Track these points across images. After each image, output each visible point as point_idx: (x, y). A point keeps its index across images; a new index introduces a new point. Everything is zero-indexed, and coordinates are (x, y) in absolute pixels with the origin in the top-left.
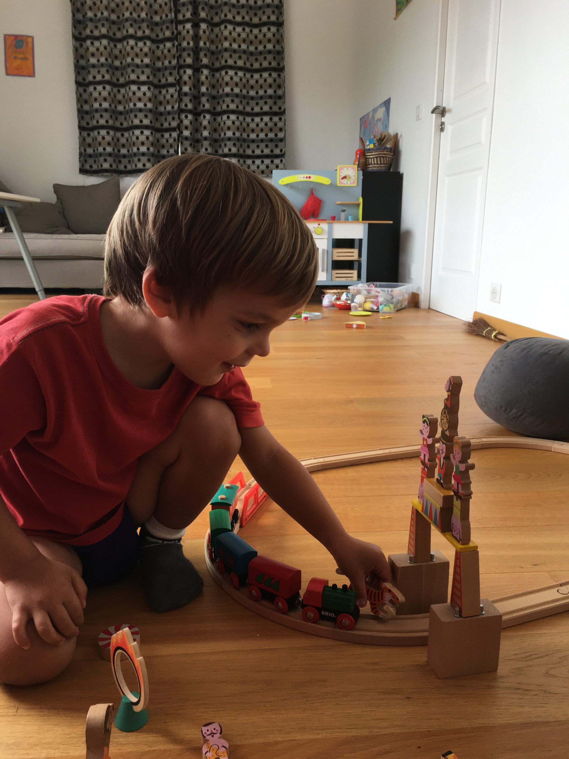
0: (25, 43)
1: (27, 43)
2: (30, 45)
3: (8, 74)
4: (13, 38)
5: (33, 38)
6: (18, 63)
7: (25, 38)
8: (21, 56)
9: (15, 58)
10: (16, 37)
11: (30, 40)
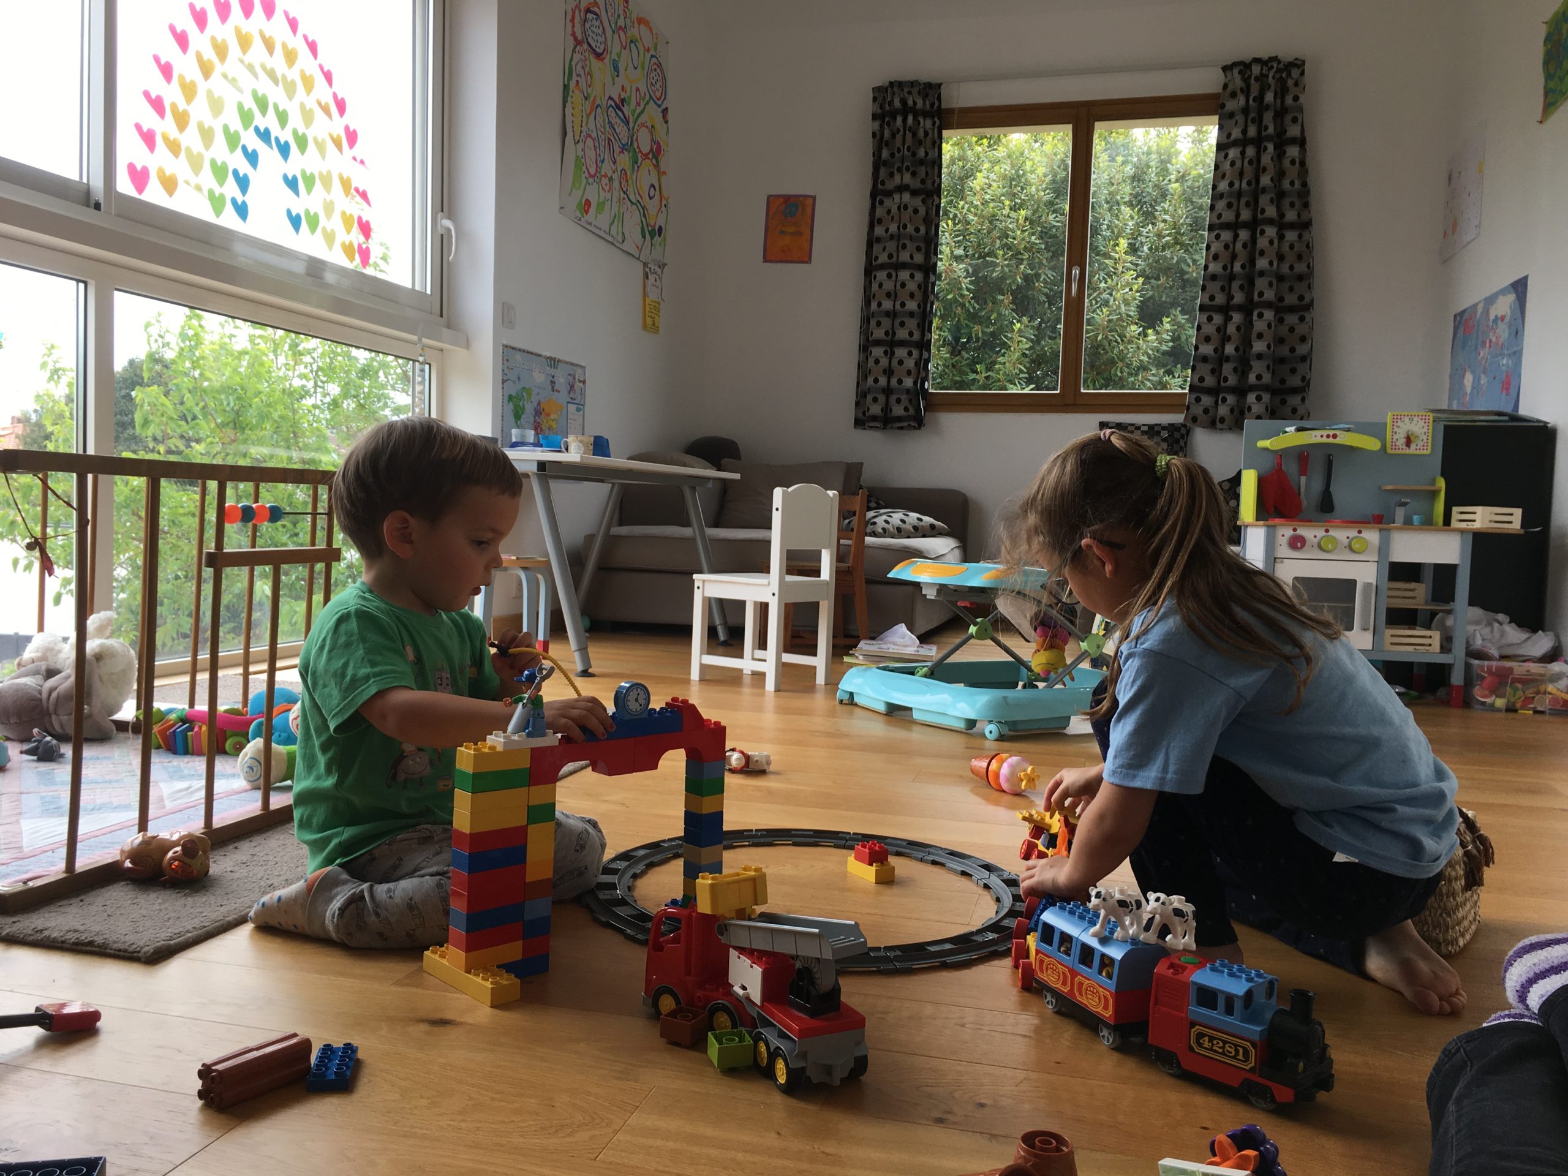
0: (800, 209)
1: (804, 207)
2: (809, 210)
3: (766, 260)
4: (782, 200)
5: (814, 198)
6: (786, 241)
7: (801, 199)
8: (792, 229)
9: (782, 232)
10: (787, 199)
11: (810, 201)
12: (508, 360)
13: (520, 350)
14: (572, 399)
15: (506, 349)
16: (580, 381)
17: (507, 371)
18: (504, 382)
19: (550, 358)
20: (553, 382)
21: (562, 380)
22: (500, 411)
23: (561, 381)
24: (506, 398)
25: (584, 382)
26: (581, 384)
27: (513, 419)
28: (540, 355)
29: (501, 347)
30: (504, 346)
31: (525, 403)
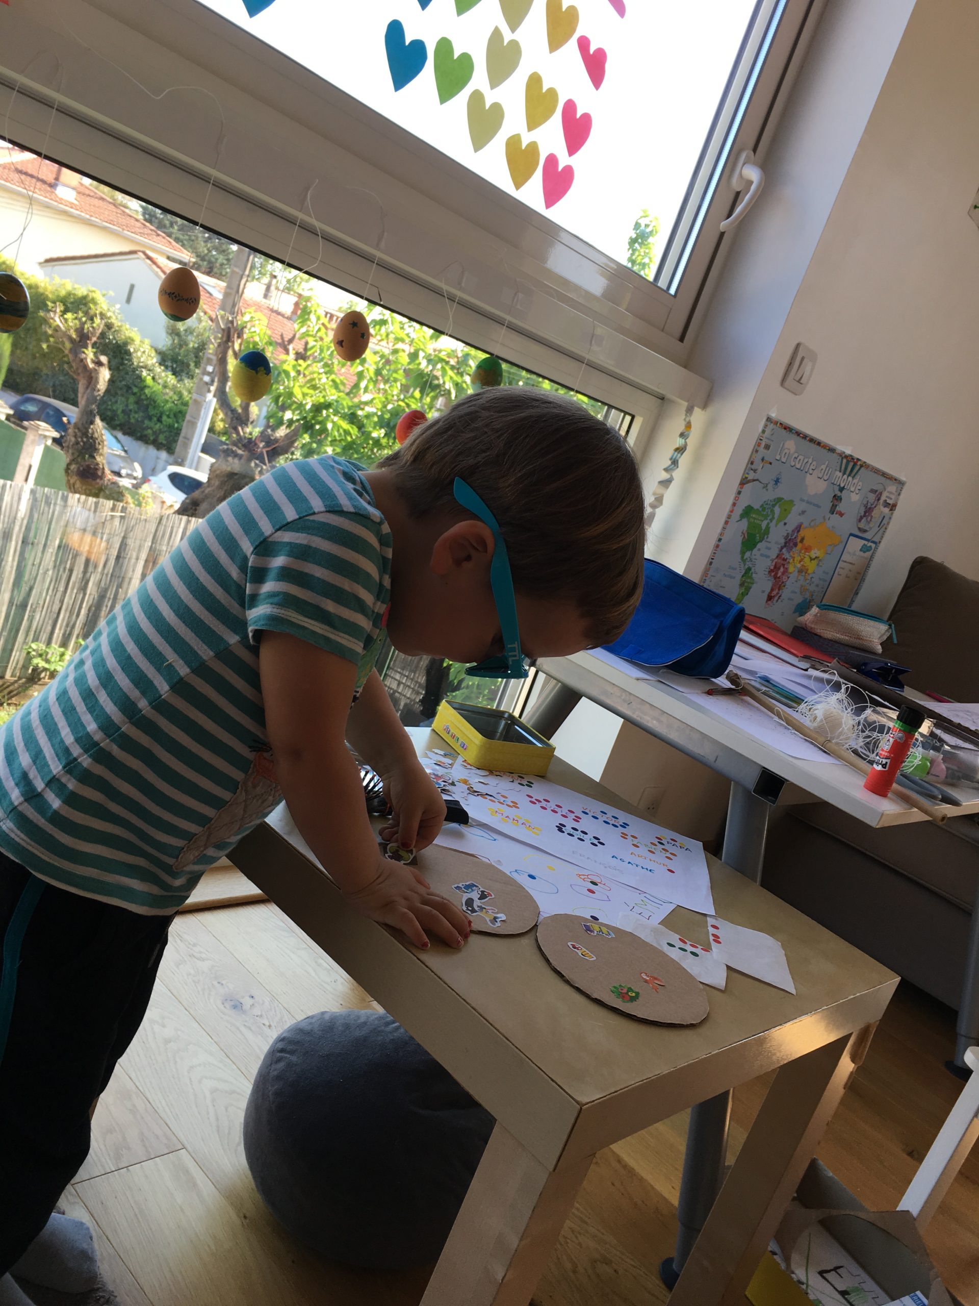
12: (767, 447)
13: (798, 433)
14: (860, 529)
15: (771, 426)
16: (886, 504)
17: (758, 465)
18: (744, 482)
19: (850, 459)
20: (837, 499)
21: (855, 497)
22: (719, 530)
23: (854, 499)
24: (739, 511)
25: (893, 507)
26: (886, 510)
27: (739, 547)
28: (832, 450)
29: (764, 420)
30: (769, 419)
31: (772, 525)
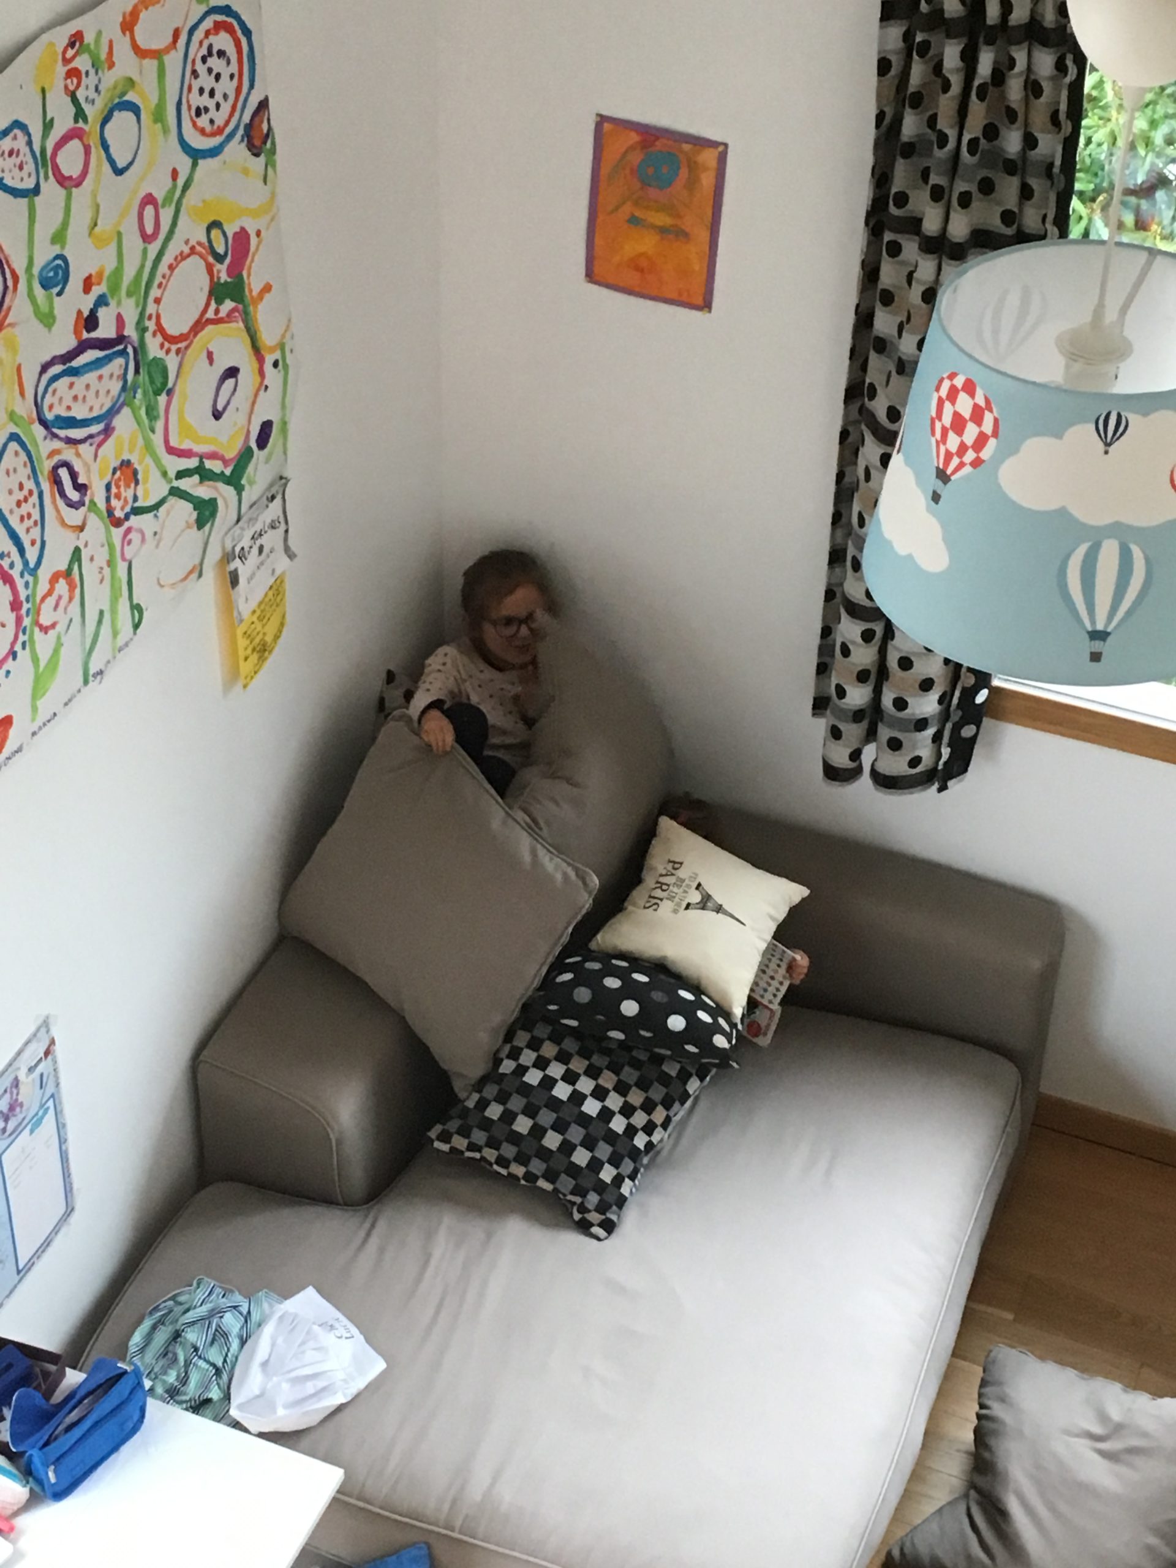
0: (684, 173)
1: (694, 167)
2: (707, 180)
3: (594, 278)
4: (634, 137)
5: (722, 150)
6: (645, 244)
7: (687, 144)
8: (661, 219)
9: (634, 221)
10: (649, 137)
11: (708, 157)
14: (10, 1134)
16: (34, 1067)
